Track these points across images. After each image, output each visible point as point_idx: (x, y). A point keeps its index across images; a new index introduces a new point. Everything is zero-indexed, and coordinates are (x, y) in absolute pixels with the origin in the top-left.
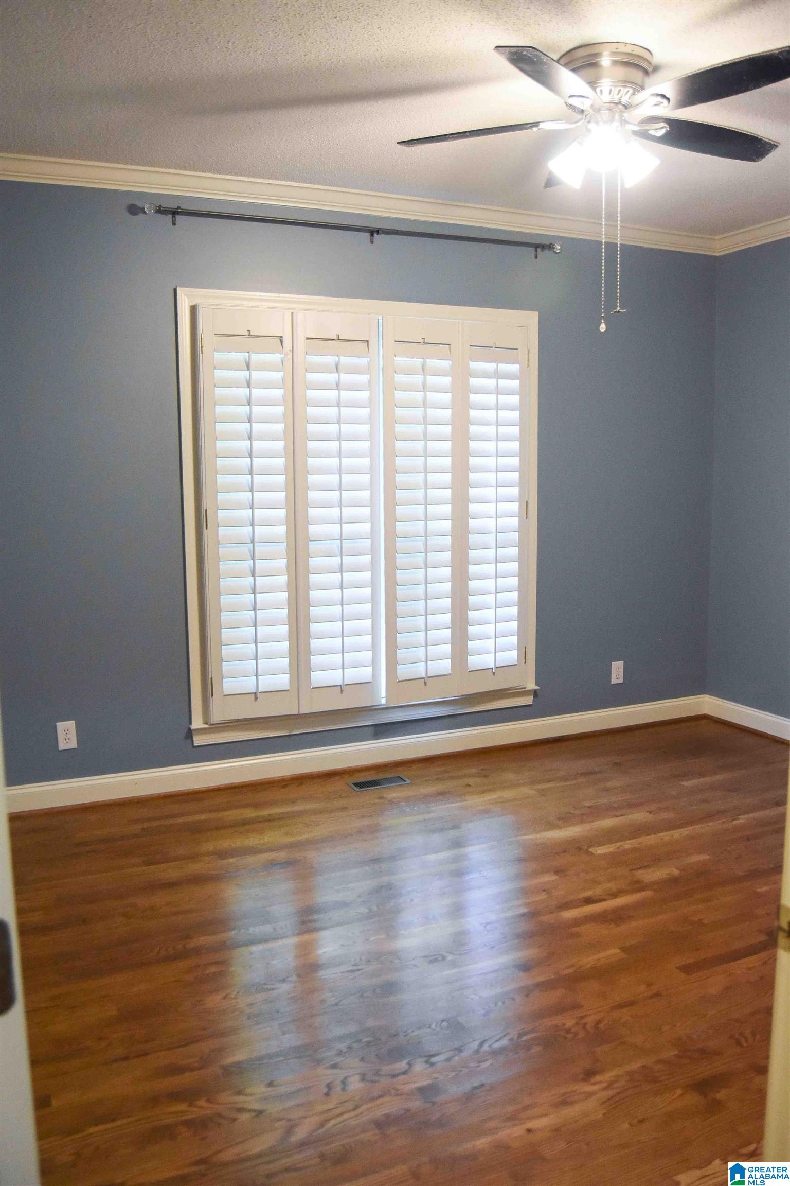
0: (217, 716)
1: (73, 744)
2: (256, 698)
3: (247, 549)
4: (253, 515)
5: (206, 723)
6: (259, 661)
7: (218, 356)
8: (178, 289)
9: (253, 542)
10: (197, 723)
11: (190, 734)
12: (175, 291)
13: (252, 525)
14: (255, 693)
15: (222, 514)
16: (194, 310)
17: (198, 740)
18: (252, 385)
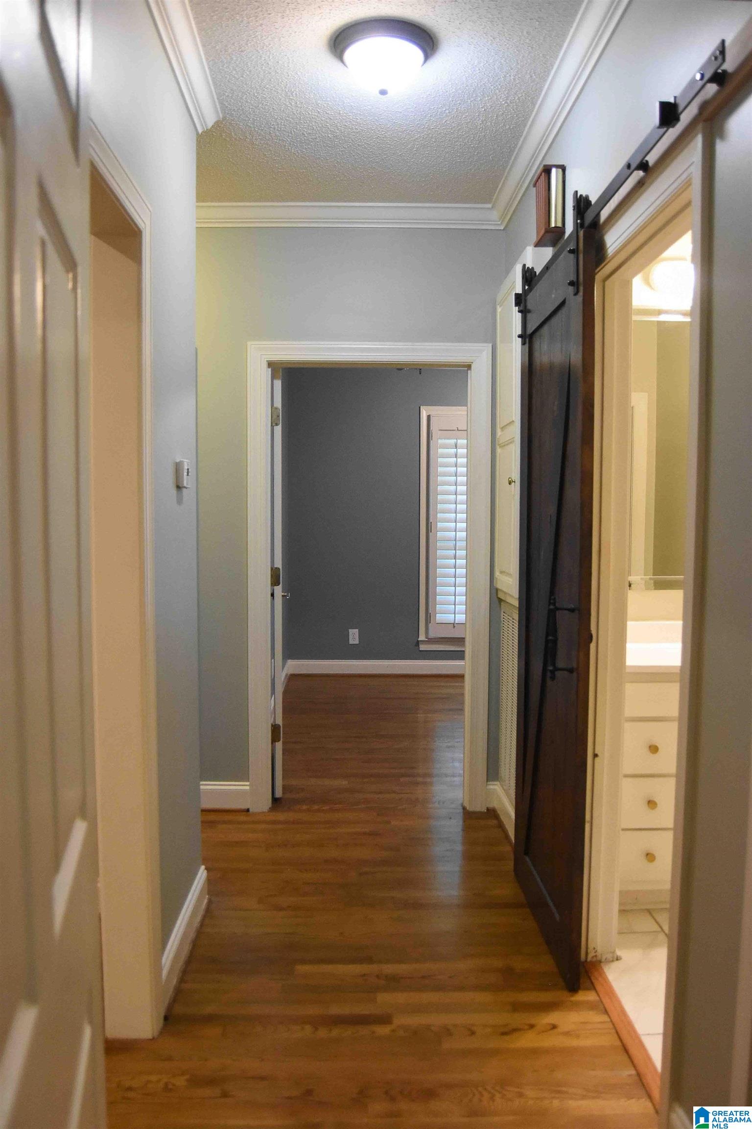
0: (432, 635)
1: (357, 642)
2: (454, 627)
3: (453, 544)
4: (456, 526)
5: (427, 638)
6: (456, 606)
7: (440, 441)
8: (421, 407)
9: (455, 540)
10: (422, 637)
11: (418, 643)
12: (420, 407)
13: (455, 531)
14: (454, 624)
15: (439, 525)
16: (429, 417)
17: (423, 647)
18: (458, 456)
